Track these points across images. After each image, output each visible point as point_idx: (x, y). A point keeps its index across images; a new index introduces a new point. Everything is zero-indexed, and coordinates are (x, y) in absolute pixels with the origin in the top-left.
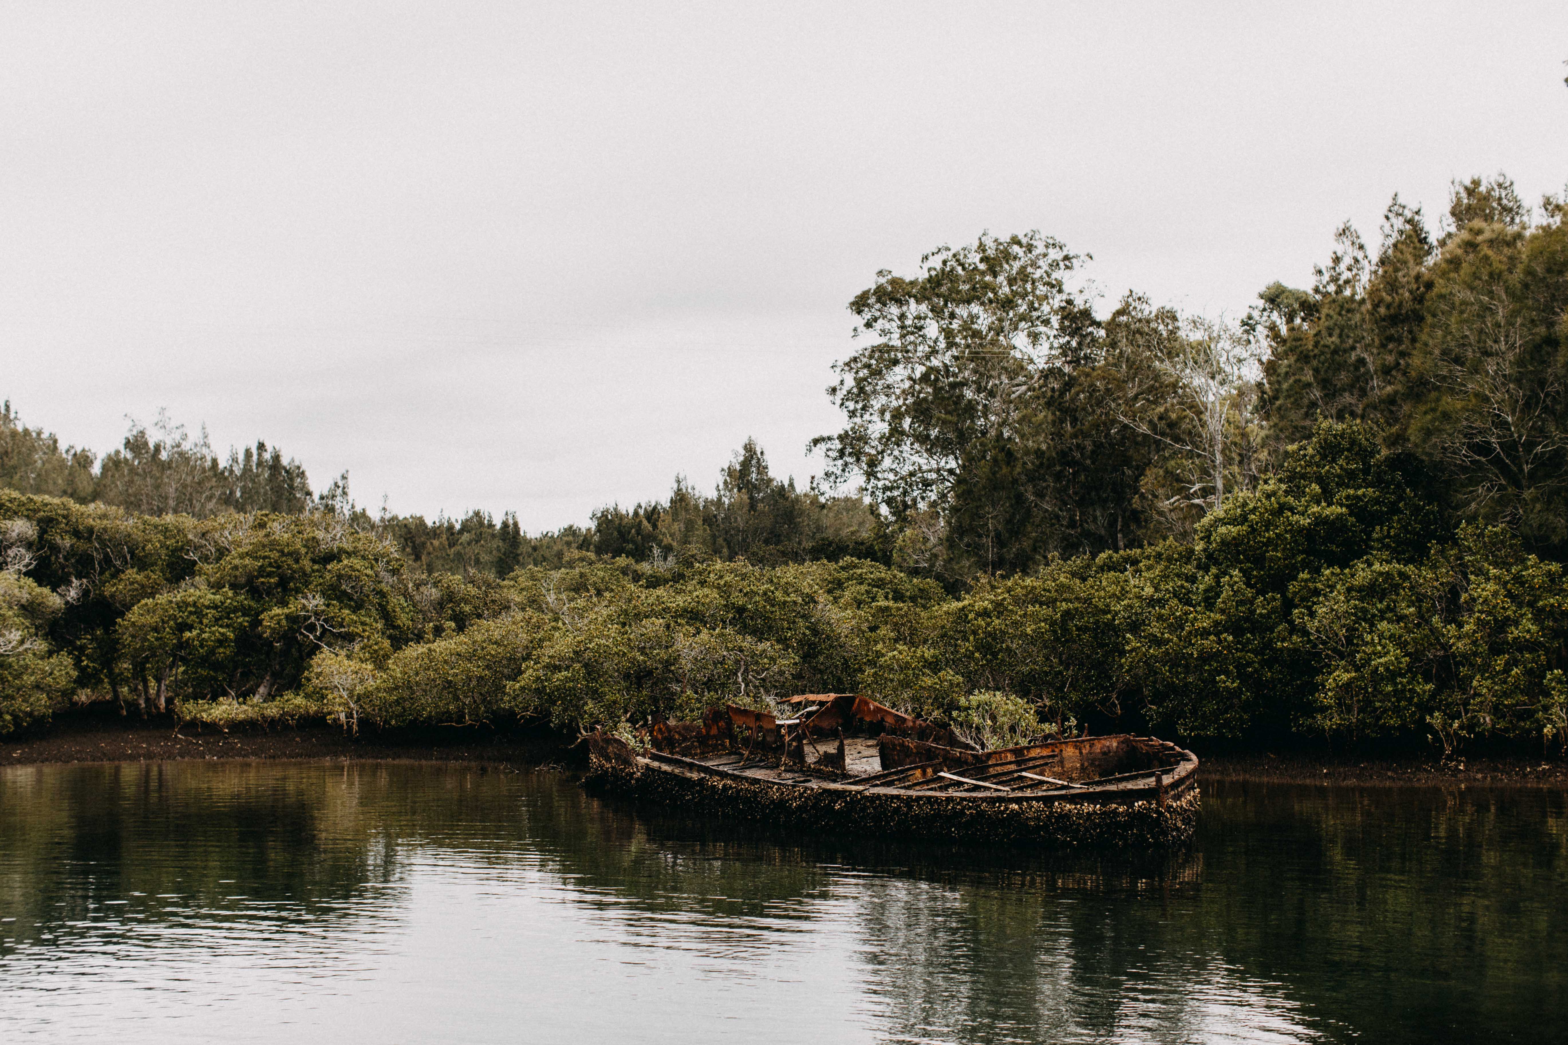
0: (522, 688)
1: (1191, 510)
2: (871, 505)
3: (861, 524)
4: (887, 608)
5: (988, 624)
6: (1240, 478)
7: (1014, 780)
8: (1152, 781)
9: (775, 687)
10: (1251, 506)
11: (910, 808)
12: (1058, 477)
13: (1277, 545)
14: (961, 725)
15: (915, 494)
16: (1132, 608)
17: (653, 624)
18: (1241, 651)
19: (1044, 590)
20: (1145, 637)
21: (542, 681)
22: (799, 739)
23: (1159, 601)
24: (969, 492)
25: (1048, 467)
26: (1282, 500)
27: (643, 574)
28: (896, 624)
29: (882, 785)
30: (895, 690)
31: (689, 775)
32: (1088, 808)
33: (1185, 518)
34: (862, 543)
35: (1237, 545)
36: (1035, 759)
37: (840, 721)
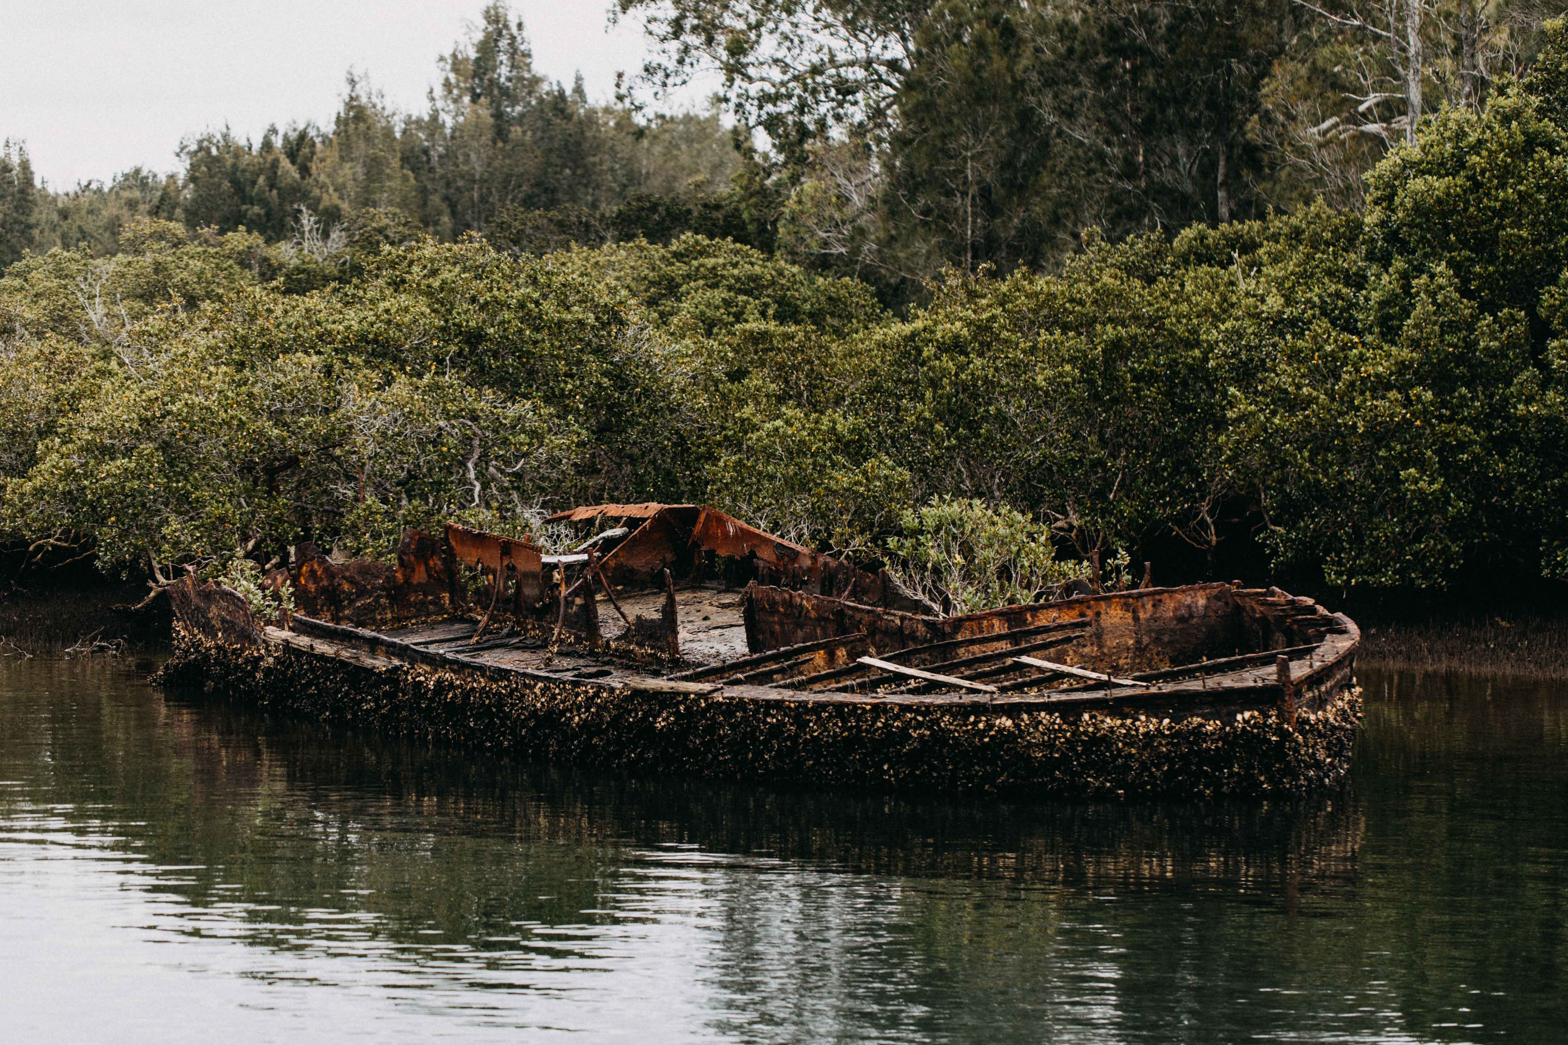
0: (39, 492)
1: (1359, 144)
2: (735, 131)
3: (717, 167)
4: (765, 336)
5: (961, 368)
6: (1455, 84)
7: (1006, 670)
8: (1270, 673)
9: (542, 490)
10: (1472, 139)
11: (802, 725)
12: (1103, 77)
13: (1520, 215)
14: (905, 564)
15: (823, 108)
16: (1241, 337)
17: (299, 364)
18: (1450, 420)
19: (1072, 300)
20: (1264, 394)
21: (77, 478)
22: (587, 591)
23: (1293, 322)
24: (928, 106)
25: (1083, 58)
26: (1533, 126)
27: (281, 266)
28: (781, 367)
29: (750, 680)
30: (777, 495)
31: (368, 662)
32: (1146, 724)
33: (1347, 161)
34: (717, 207)
35: (1444, 215)
36: (1046, 630)
37: (669, 557)
